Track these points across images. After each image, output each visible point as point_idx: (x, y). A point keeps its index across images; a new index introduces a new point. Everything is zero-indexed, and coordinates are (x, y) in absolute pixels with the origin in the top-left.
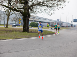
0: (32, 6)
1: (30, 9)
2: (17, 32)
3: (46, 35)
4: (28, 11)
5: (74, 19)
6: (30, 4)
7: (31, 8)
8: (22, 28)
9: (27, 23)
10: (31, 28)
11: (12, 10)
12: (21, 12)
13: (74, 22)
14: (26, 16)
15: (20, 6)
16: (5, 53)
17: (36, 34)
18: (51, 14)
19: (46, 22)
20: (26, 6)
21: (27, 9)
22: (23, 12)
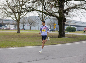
0: (68, 9)
1: (66, 13)
2: (52, 37)
3: (84, 40)
4: (64, 14)
6: (66, 7)
7: (67, 11)
8: (58, 33)
9: (62, 27)
10: (67, 33)
11: (46, 15)
12: (56, 16)
14: (62, 21)
15: (55, 10)
16: (41, 60)
17: (74, 39)
19: (83, 27)
20: (61, 10)
21: (63, 13)
22: (58, 17)
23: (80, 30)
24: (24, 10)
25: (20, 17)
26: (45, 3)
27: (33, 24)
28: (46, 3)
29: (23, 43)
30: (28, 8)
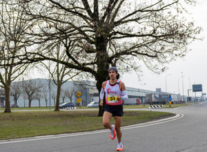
1: (111, 63)
5: (193, 86)
7: (113, 61)
13: (194, 91)
18: (163, 70)
23: (128, 104)
24: (22, 60)
25: (9, 78)
26: (68, 42)
27: (34, 94)
28: (71, 41)
29: (29, 130)
30: (31, 53)
